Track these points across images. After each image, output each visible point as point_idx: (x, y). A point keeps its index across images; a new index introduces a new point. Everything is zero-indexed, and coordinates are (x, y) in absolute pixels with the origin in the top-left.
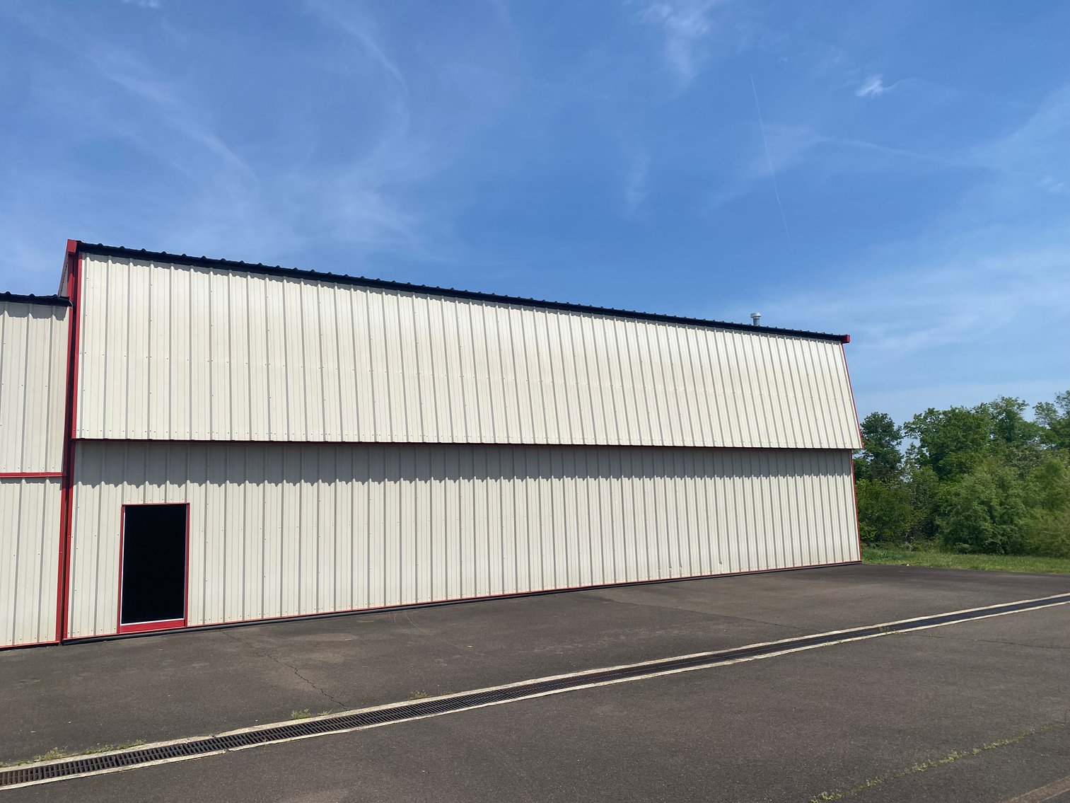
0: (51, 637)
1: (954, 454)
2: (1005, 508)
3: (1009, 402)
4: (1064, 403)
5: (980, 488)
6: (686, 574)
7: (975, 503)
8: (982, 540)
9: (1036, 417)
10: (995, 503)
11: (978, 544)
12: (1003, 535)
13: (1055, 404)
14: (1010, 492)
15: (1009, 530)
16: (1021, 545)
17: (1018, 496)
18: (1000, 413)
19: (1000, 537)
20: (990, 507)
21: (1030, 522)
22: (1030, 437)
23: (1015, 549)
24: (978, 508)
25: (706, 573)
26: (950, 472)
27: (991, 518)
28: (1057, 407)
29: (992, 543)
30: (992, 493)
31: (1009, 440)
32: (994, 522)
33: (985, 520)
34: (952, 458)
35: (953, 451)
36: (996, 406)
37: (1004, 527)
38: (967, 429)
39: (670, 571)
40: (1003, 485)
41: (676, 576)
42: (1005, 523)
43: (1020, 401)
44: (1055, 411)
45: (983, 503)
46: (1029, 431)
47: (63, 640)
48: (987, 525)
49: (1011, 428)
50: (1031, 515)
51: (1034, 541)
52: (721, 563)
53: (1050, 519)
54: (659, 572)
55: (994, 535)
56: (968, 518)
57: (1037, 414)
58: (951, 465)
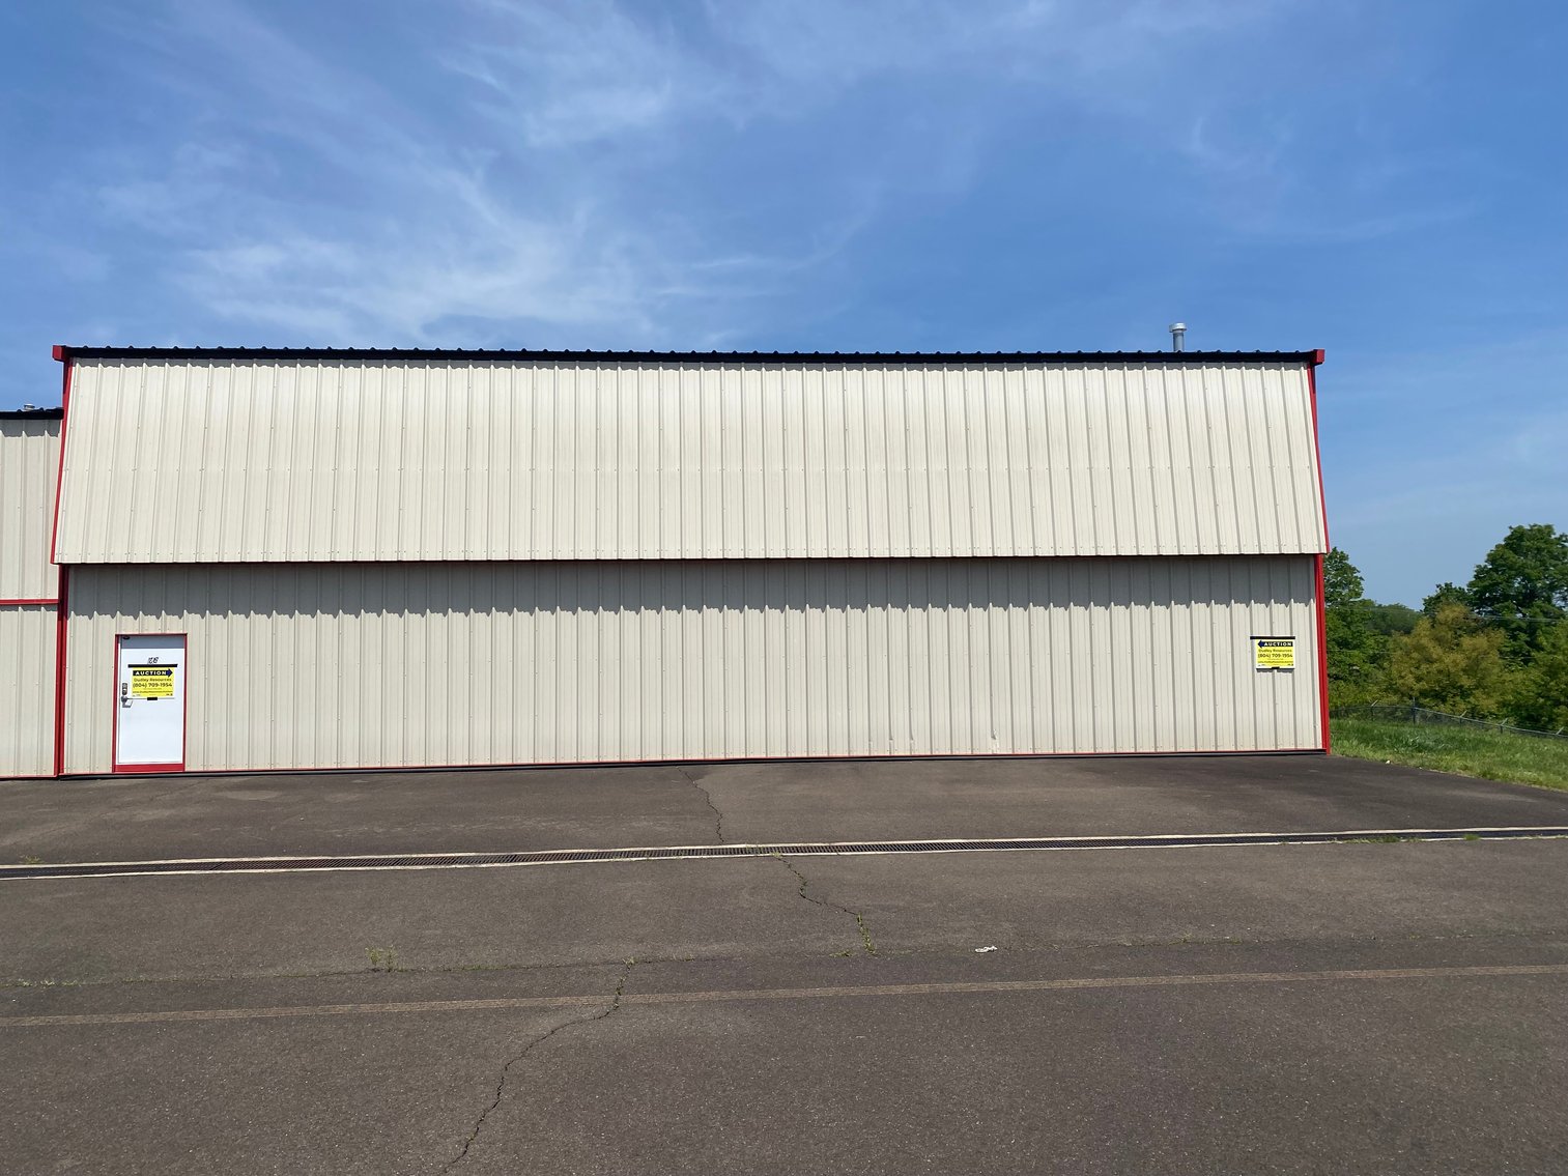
0: (50, 772)
25: (962, 751)
39: (890, 744)
41: (901, 751)
47: (60, 777)
52: (994, 737)
54: (869, 744)
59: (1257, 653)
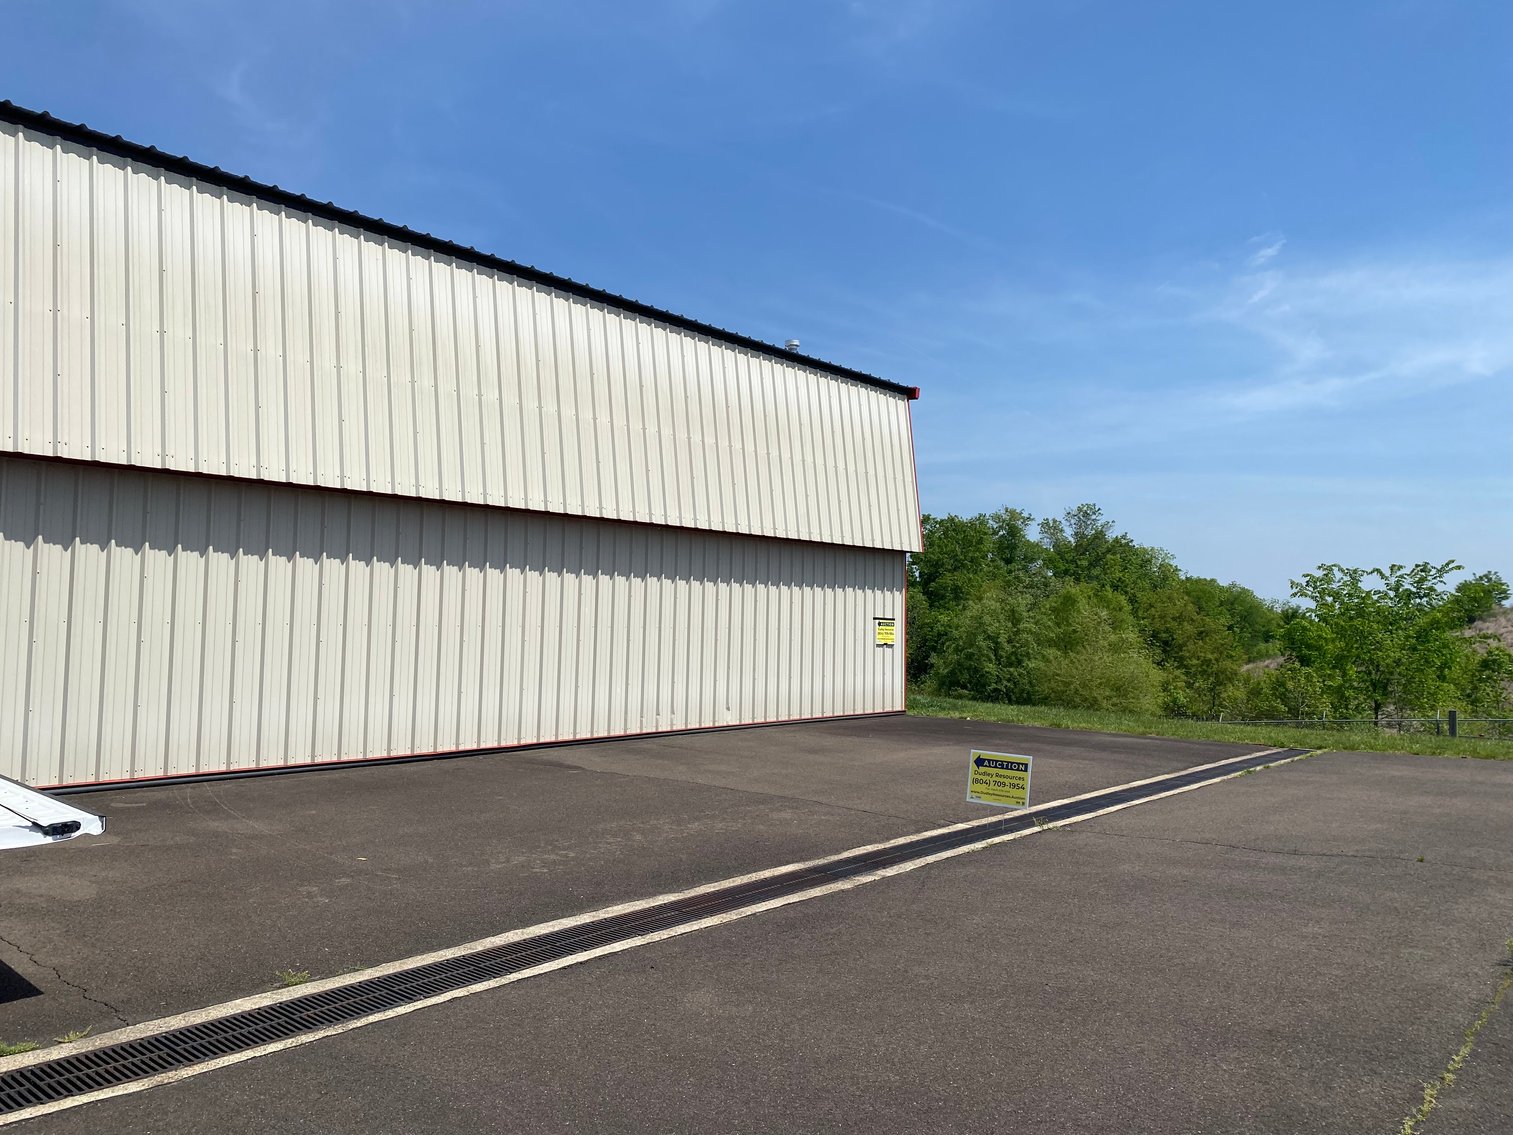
1: (950, 574)
2: (1014, 646)
3: (1013, 514)
4: (1073, 521)
5: (987, 619)
6: (679, 726)
7: (980, 638)
8: (984, 686)
9: (1041, 536)
10: (1002, 639)
11: (981, 690)
12: (1009, 680)
13: (1063, 521)
14: (1021, 626)
15: (1016, 674)
16: (1028, 693)
17: (1030, 632)
18: (1001, 527)
19: (1005, 682)
20: (997, 643)
21: (1042, 665)
22: (1032, 560)
23: (1023, 697)
24: (983, 644)
25: (707, 723)
26: (943, 597)
27: (997, 659)
28: (1065, 525)
29: (995, 690)
30: (1000, 627)
31: (1008, 561)
32: (1000, 664)
33: (990, 660)
34: (947, 579)
35: (949, 571)
36: (997, 518)
37: (1011, 669)
38: (967, 543)
39: (657, 720)
40: (1014, 618)
41: (664, 727)
42: (1011, 665)
43: (1025, 515)
44: (1062, 531)
45: (989, 637)
46: (1033, 552)
48: (990, 667)
49: (1013, 547)
50: (1044, 656)
51: (1044, 688)
52: (728, 709)
53: (1065, 663)
54: (641, 721)
55: (999, 680)
56: (970, 657)
57: (1041, 532)
58: (945, 589)
59: (877, 631)
